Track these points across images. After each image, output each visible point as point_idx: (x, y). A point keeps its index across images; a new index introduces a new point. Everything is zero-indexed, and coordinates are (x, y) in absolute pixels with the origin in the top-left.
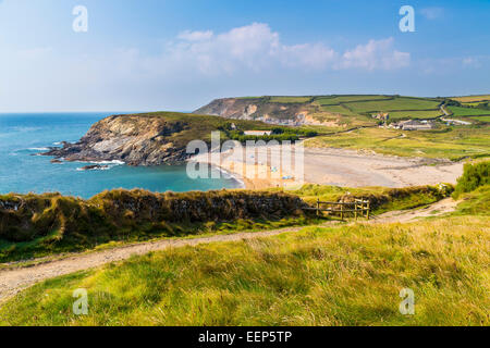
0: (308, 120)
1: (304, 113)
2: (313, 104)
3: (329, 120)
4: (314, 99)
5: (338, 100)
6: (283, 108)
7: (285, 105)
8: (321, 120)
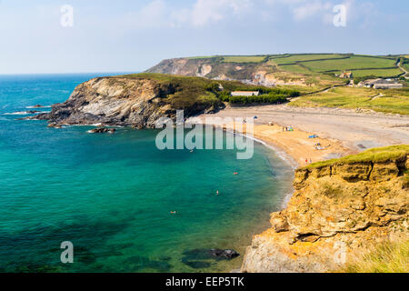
0: (269, 81)
1: (262, 73)
2: (269, 63)
3: (293, 79)
4: (268, 58)
5: (292, 59)
6: (239, 68)
7: (240, 65)
8: (285, 79)
